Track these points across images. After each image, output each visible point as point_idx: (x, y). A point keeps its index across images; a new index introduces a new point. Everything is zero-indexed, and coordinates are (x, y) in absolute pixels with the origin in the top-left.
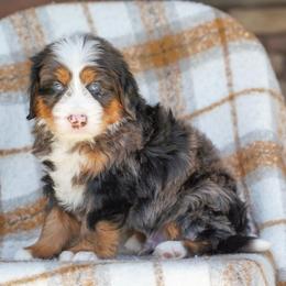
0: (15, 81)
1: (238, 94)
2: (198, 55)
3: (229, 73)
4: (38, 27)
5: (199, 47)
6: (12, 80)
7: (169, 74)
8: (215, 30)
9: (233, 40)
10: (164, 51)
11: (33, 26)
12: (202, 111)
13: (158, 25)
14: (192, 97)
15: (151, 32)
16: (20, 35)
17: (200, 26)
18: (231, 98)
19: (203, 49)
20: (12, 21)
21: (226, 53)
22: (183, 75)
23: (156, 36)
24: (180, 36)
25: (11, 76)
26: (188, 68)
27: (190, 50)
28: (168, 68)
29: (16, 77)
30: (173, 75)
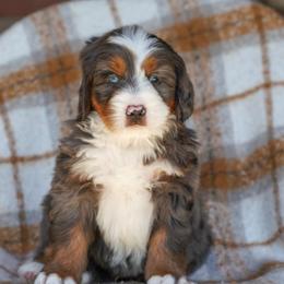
0: (36, 82)
1: (276, 84)
2: (231, 41)
3: (266, 61)
4: (60, 24)
5: (232, 32)
6: (32, 81)
7: (197, 58)
8: (251, 17)
9: (272, 29)
10: (192, 35)
11: (55, 23)
12: (233, 98)
13: (187, 7)
14: (223, 82)
15: (179, 15)
16: (41, 33)
17: (234, 12)
18: (267, 85)
19: (236, 35)
20: (34, 20)
21: (263, 41)
22: (214, 60)
23: (184, 19)
24: (211, 20)
25: (31, 78)
26: (219, 53)
27: (222, 34)
28: (197, 52)
29: (36, 78)
30: (202, 59)
